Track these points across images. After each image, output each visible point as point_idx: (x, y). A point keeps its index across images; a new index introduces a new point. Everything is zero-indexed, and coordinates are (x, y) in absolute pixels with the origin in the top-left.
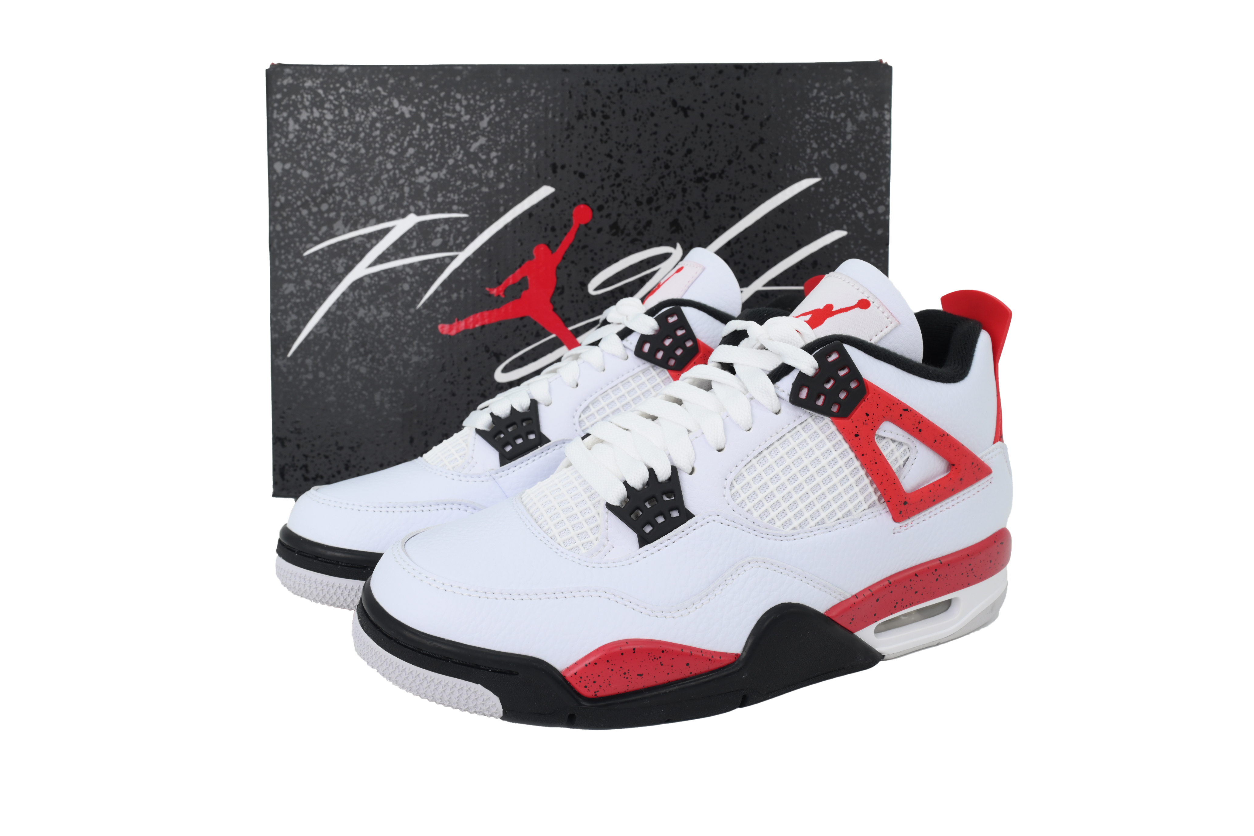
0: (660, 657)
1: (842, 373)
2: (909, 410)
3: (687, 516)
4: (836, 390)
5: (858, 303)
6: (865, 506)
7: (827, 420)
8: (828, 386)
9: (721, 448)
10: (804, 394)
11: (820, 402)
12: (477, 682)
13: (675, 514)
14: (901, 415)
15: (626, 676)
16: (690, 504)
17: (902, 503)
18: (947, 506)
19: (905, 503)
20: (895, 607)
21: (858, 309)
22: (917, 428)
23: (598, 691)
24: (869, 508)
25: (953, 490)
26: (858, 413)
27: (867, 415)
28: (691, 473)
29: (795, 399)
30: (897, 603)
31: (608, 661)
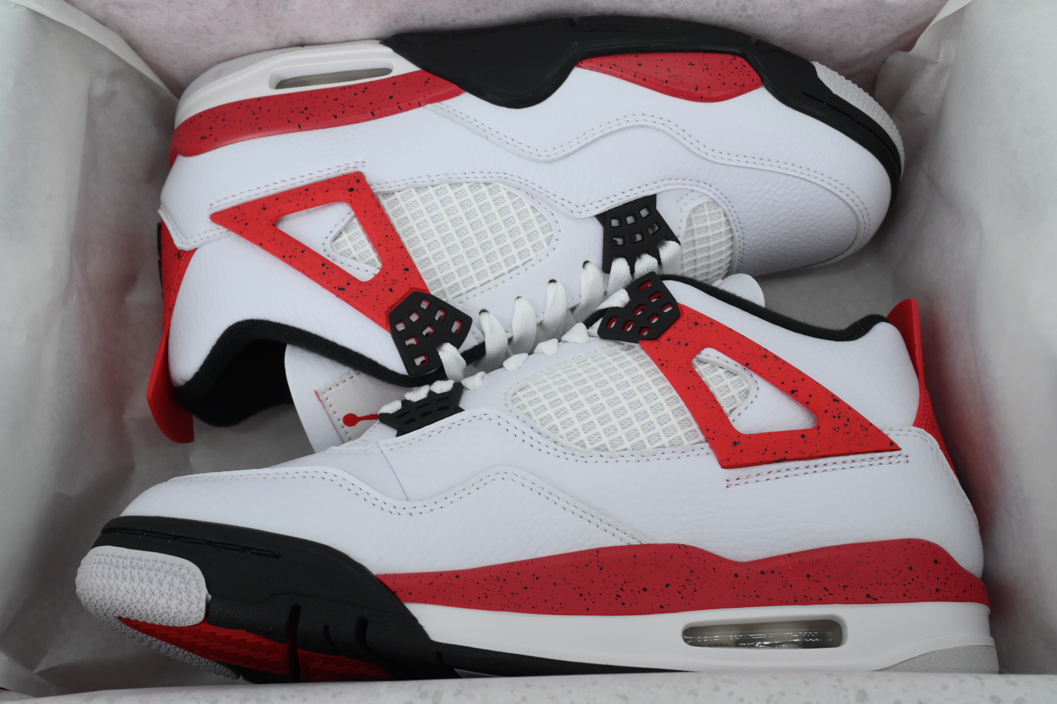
0: (670, 77)
1: (412, 341)
2: (337, 289)
3: (603, 218)
4: (421, 324)
5: (357, 423)
6: (397, 195)
7: (433, 292)
8: (429, 330)
9: (552, 284)
10: (456, 327)
11: (439, 314)
13: (615, 223)
14: (348, 284)
15: (706, 67)
16: (597, 230)
17: (355, 190)
18: (284, 184)
19: (351, 190)
20: (366, 88)
21: (359, 415)
22: (328, 268)
23: (733, 59)
24: (393, 193)
25: (277, 199)
26: (400, 292)
27: (391, 290)
28: (586, 262)
29: (466, 322)
30: (364, 92)
31: (724, 84)
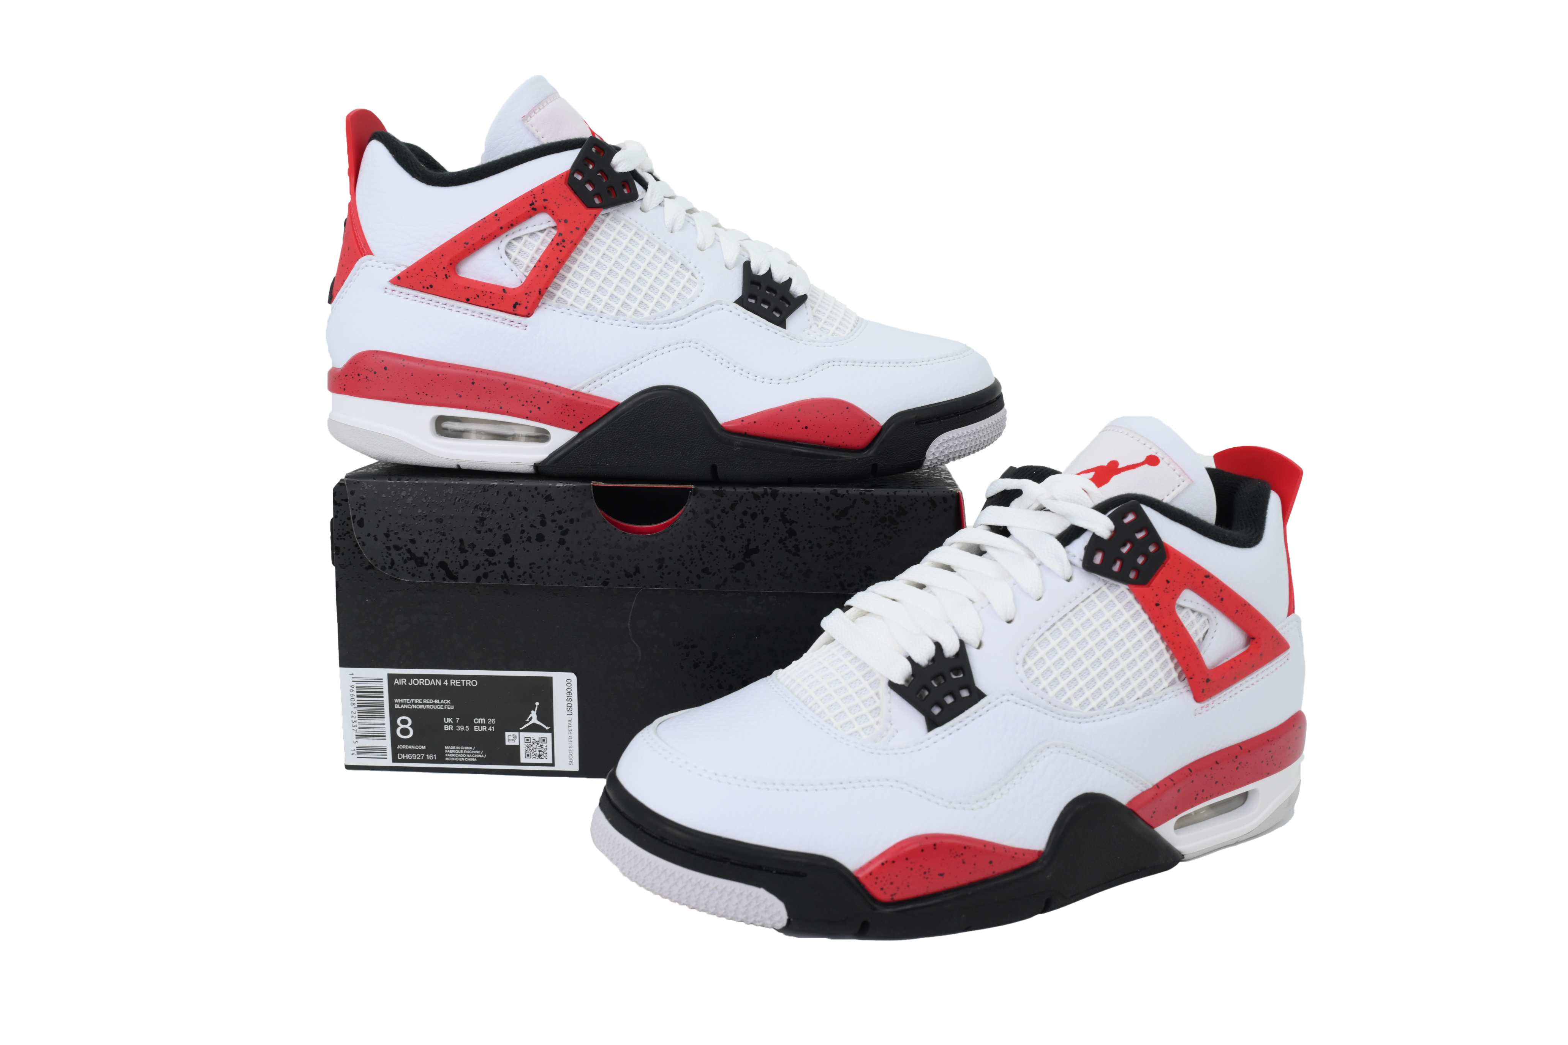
0: (962, 854)
1: (1140, 535)
2: (1211, 577)
3: (977, 695)
4: (1133, 554)
5: (1146, 459)
6: (1166, 684)
7: (1124, 588)
8: (1125, 550)
9: (1010, 619)
10: (1098, 559)
11: (1116, 568)
12: (758, 885)
13: (965, 693)
14: (1202, 582)
15: (927, 875)
16: (981, 682)
17: (1205, 680)
18: (1247, 685)
19: (1208, 680)
20: (1196, 799)
21: (1146, 466)
22: (1219, 596)
23: (895, 894)
24: (1169, 686)
25: (1253, 666)
26: (1159, 580)
27: (1168, 582)
28: (979, 648)
29: (1088, 565)
30: (1197, 795)
31: (907, 859)
